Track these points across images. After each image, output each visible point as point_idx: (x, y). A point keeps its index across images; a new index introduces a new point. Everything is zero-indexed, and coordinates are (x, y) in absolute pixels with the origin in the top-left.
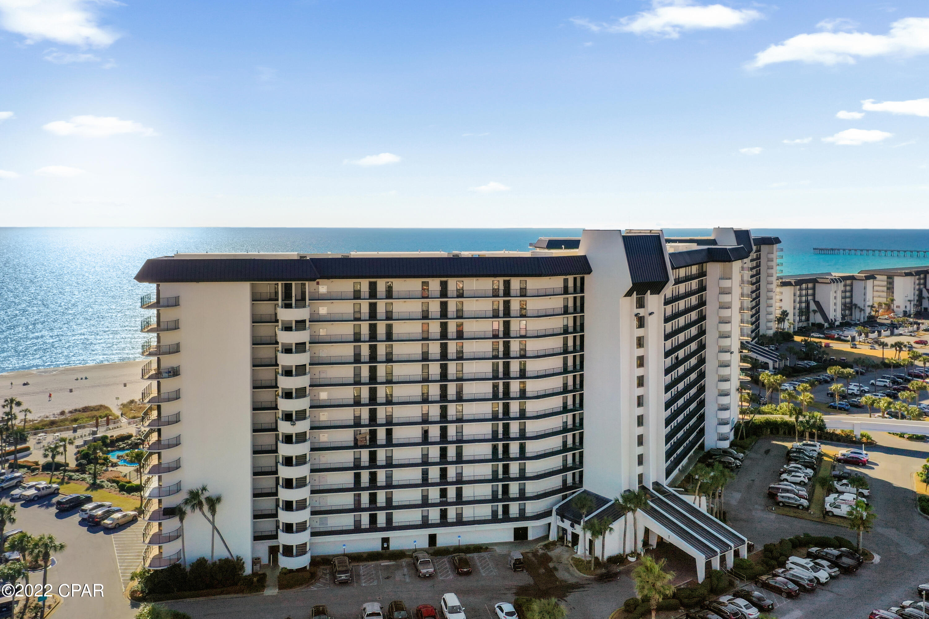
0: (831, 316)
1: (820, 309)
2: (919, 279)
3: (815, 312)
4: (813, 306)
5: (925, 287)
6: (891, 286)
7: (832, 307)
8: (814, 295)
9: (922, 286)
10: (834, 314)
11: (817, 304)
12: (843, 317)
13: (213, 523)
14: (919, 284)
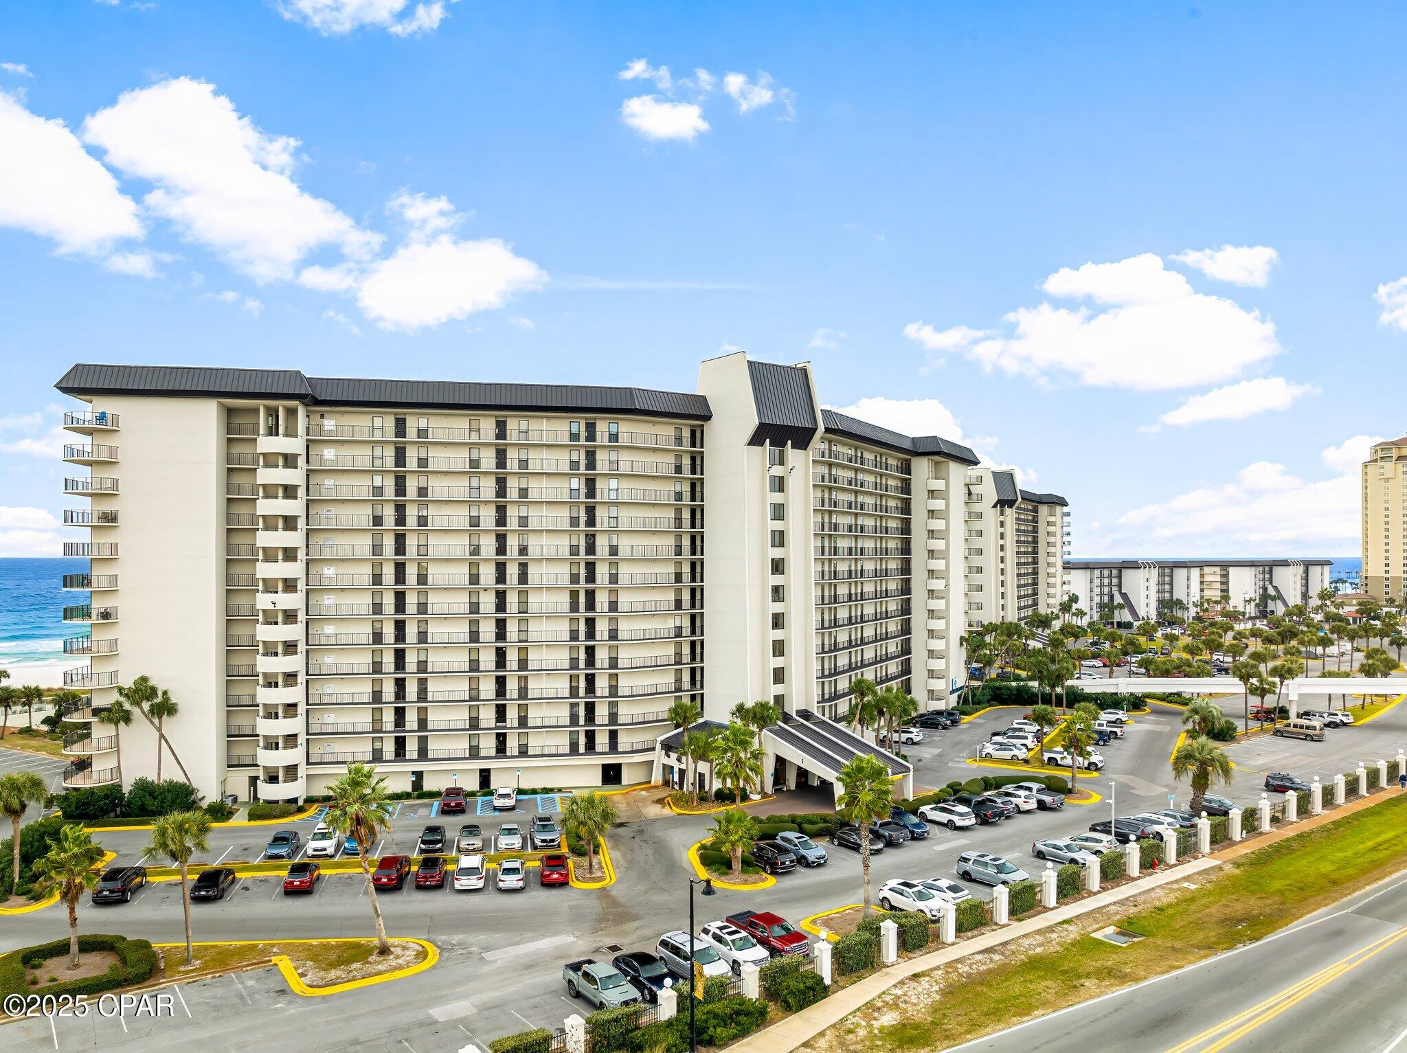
0: (1142, 612)
1: (1128, 604)
2: (1264, 572)
3: (1121, 606)
4: (1118, 599)
5: (1271, 583)
6: (1225, 580)
7: (1143, 601)
8: (1120, 586)
9: (1267, 583)
10: (1147, 609)
11: (1124, 596)
12: (1159, 614)
13: (159, 730)
14: (1264, 580)
